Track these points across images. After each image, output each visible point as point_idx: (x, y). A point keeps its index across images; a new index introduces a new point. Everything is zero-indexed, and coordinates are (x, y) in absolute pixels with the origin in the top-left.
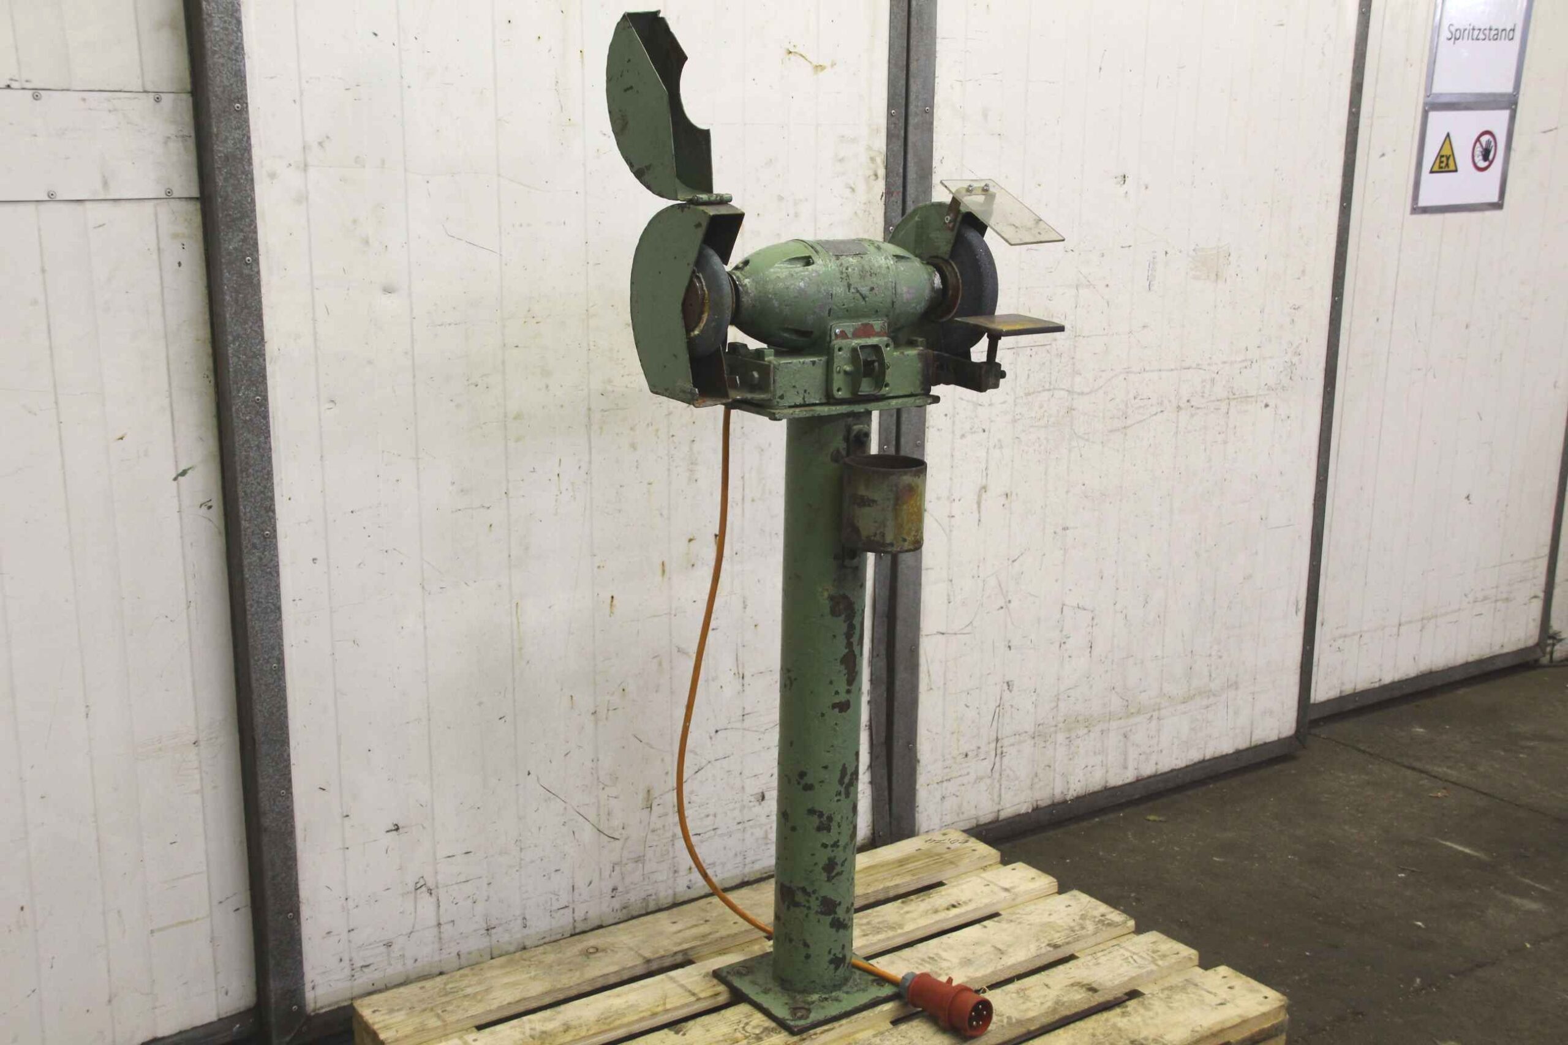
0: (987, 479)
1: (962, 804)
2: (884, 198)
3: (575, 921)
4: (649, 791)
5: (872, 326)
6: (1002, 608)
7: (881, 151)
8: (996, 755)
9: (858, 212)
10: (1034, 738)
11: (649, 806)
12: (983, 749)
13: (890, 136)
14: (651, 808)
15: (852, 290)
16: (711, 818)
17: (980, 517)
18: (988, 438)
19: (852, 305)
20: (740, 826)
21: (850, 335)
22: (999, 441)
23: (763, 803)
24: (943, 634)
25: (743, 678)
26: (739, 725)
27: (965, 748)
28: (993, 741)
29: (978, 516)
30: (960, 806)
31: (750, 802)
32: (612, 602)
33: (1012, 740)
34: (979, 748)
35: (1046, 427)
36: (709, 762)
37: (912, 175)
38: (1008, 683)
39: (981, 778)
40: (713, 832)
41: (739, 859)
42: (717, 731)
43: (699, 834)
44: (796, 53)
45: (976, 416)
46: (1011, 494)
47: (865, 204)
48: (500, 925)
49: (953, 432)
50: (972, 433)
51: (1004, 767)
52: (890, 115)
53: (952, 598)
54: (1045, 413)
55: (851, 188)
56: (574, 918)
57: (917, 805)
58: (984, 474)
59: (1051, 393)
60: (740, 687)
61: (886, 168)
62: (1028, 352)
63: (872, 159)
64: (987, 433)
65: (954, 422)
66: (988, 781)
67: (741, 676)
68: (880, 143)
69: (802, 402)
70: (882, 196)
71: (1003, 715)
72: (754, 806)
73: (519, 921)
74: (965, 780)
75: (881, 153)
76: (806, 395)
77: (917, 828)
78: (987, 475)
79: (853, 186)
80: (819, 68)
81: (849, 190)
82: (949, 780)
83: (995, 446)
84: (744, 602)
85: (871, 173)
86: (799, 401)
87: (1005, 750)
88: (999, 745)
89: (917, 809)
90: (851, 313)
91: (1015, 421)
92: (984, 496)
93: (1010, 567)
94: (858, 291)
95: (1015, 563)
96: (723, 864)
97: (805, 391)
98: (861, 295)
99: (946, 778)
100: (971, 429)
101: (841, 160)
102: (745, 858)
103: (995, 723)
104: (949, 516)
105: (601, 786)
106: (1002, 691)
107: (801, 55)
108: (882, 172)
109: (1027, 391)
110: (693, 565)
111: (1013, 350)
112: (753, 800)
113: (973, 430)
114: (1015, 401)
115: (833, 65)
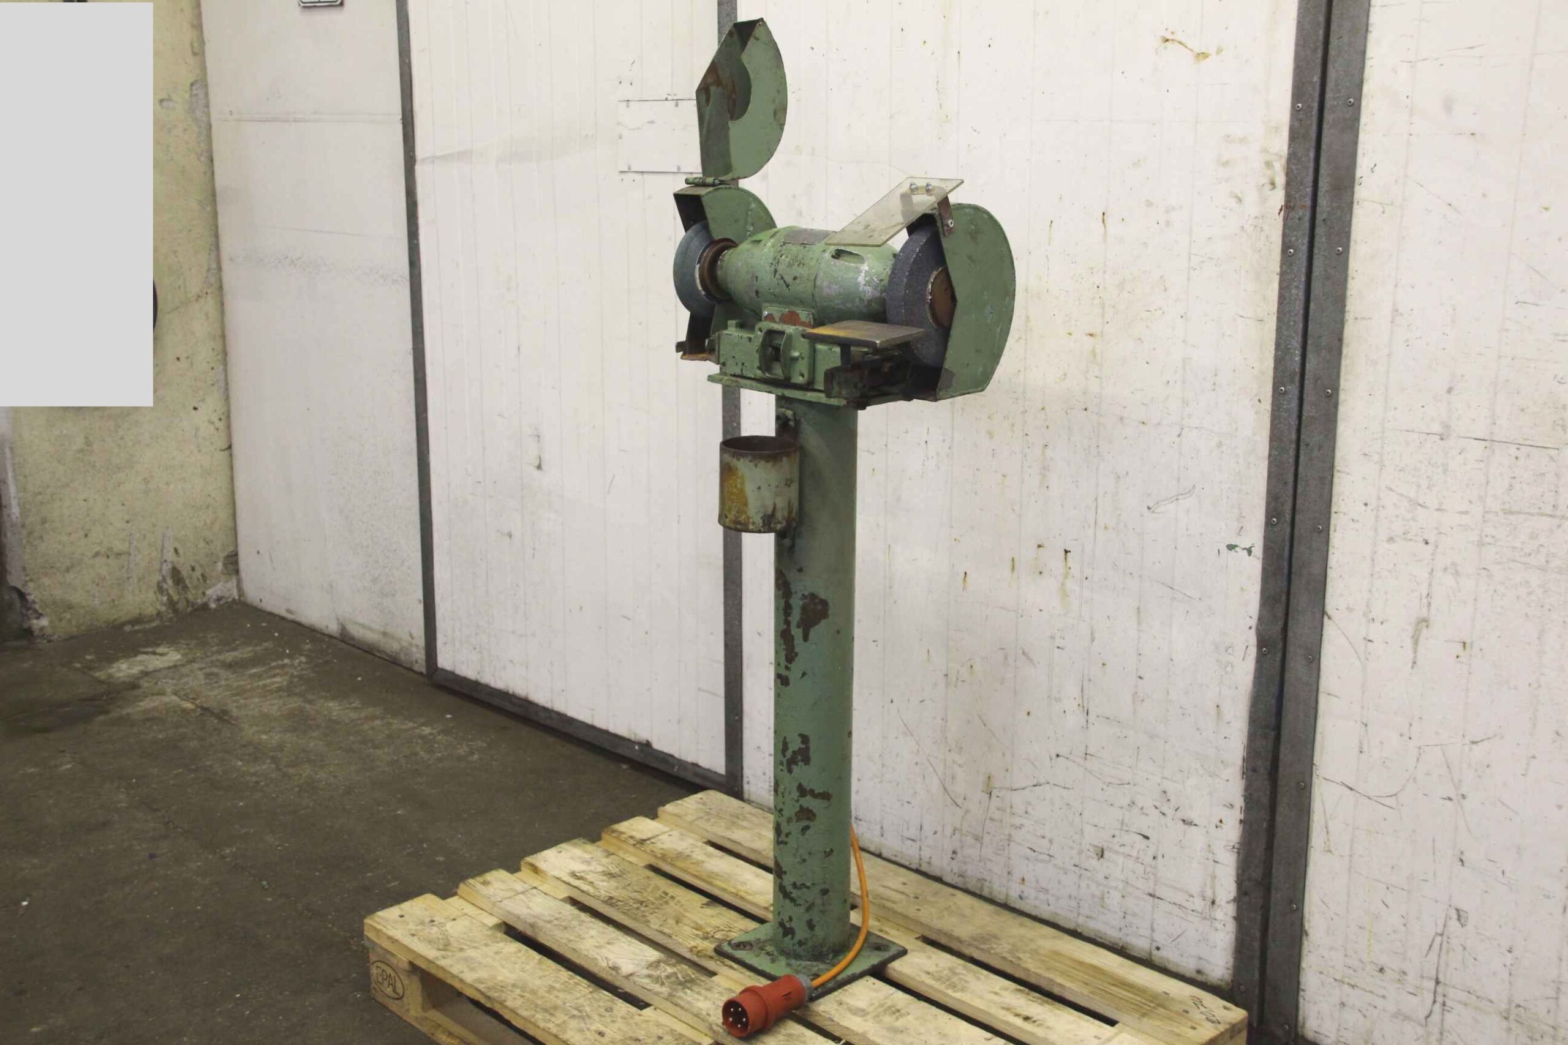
0: (1429, 610)
1: (1372, 1033)
2: (1283, 212)
3: (921, 859)
4: (989, 778)
5: (798, 315)
6: (1450, 799)
7: (1283, 154)
8: (1435, 1002)
9: (1246, 227)
10: (1506, 1018)
11: (989, 792)
12: (1412, 979)
13: (1294, 136)
14: (991, 794)
15: (778, 276)
16: (1045, 842)
17: (1415, 657)
18: (1433, 554)
19: (777, 290)
20: (1077, 869)
21: (777, 320)
22: (1454, 564)
23: (1102, 860)
24: (1351, 789)
25: (1087, 713)
26: (1081, 761)
27: (1383, 960)
28: (1430, 979)
29: (1412, 655)
30: (1370, 1032)
31: (1088, 850)
32: (965, 577)
33: (1463, 996)
34: (1404, 973)
35: (1543, 569)
36: (1048, 783)
37: (1324, 184)
38: (1457, 910)
39: (1407, 1018)
40: (1047, 858)
41: (1074, 904)
42: (1058, 756)
43: (1034, 851)
44: (1173, 40)
45: (1414, 520)
46: (1472, 647)
47: (1256, 218)
48: (865, 821)
49: (1376, 530)
50: (1406, 539)
51: (1447, 1026)
52: (1295, 112)
53: (1365, 748)
54: (1542, 549)
55: (1237, 197)
56: (920, 855)
57: (1302, 987)
58: (1425, 601)
59: (1557, 521)
60: (1083, 721)
61: (1287, 175)
62: (1513, 450)
63: (1269, 165)
64: (1430, 548)
65: (1377, 517)
66: (1421, 1031)
67: (1086, 710)
68: (1281, 144)
69: (740, 373)
70: (1281, 210)
71: (1448, 952)
72: (1093, 858)
73: (878, 827)
74: (1379, 1002)
75: (1281, 157)
76: (744, 368)
77: (1300, 1018)
78: (1429, 604)
79: (1240, 195)
80: (1202, 56)
81: (1233, 201)
82: (1353, 986)
83: (1445, 569)
84: (1092, 634)
85: (1266, 180)
86: (738, 371)
87: (1449, 1003)
88: (1440, 989)
89: (1301, 993)
90: (777, 299)
91: (1481, 544)
92: (1425, 632)
93: (1467, 748)
94: (782, 278)
95: (1474, 746)
96: (1058, 899)
97: (743, 364)
98: (785, 282)
99: (1347, 980)
100: (1404, 534)
101: (1226, 164)
102: (1079, 907)
103: (1433, 956)
104: (1365, 639)
105: (948, 748)
106: (1448, 918)
107: (1180, 43)
108: (1281, 180)
109: (1507, 507)
110: (1041, 573)
111: (1484, 444)
112: (1091, 850)
113: (1409, 536)
114: (1483, 517)
115: (1219, 51)
